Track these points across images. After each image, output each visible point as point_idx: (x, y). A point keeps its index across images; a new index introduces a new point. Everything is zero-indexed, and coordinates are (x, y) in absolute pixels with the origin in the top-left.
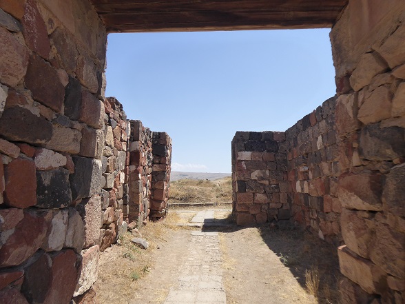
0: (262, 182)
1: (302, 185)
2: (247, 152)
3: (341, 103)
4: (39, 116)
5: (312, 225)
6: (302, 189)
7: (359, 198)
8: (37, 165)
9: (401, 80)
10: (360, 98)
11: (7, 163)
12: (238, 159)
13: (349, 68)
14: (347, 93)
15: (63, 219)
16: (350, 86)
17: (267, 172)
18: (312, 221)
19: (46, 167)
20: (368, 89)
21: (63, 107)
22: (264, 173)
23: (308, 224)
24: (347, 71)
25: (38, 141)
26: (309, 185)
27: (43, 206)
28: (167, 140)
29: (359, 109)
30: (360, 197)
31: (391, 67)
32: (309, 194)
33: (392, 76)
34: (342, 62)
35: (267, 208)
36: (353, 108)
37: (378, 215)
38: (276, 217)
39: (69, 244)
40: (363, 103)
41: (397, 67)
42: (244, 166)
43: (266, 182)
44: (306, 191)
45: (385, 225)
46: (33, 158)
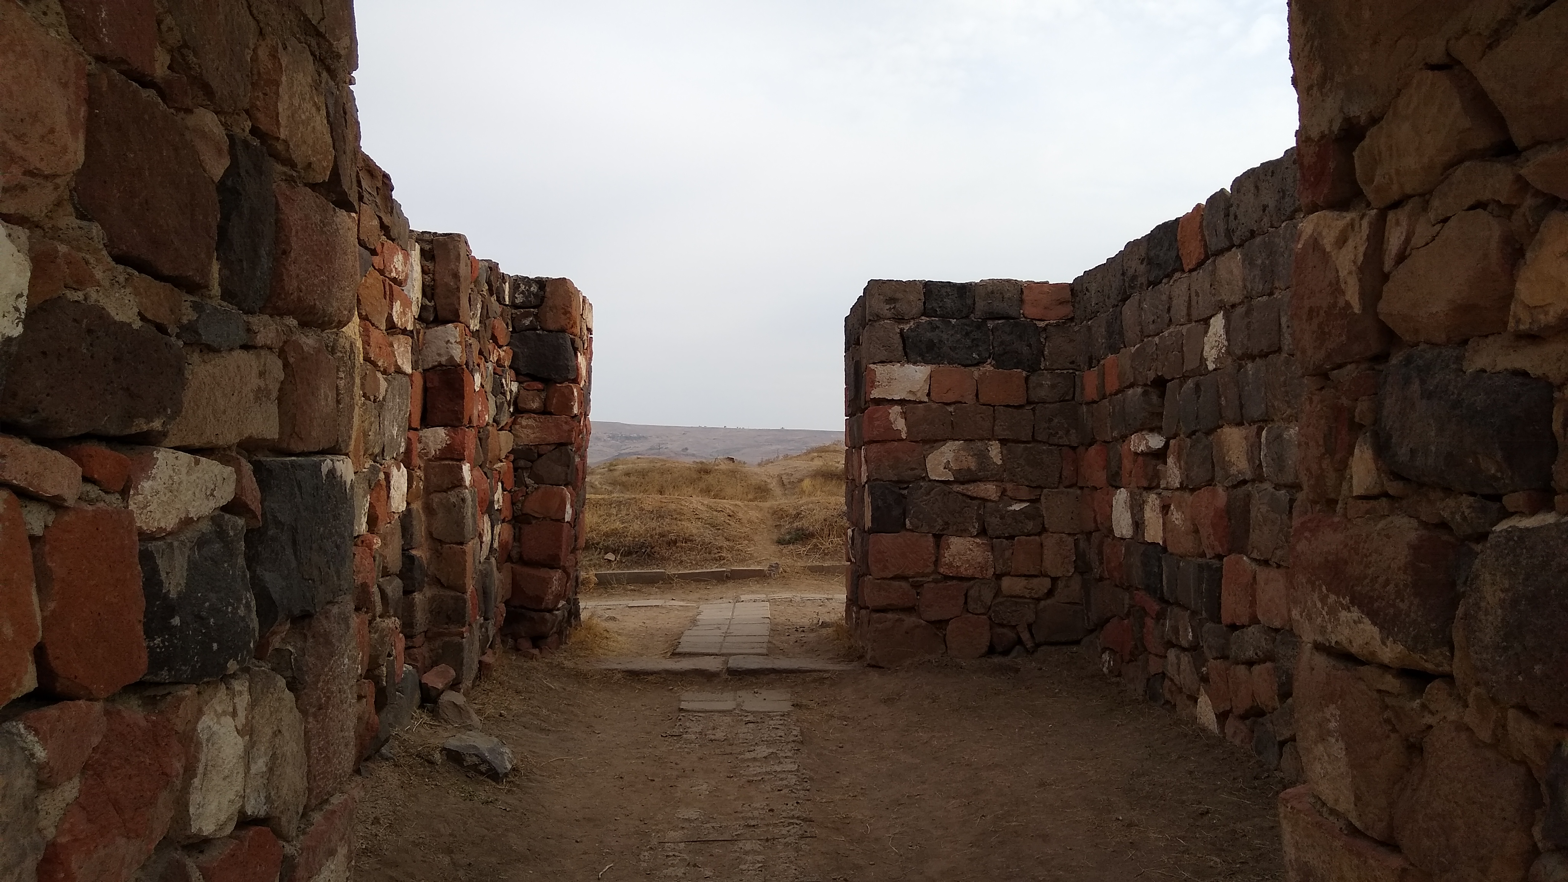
0: (972, 489)
1: (1137, 508)
2: (910, 368)
3: (1315, 244)
4: (137, 324)
5: (1171, 671)
6: (1138, 525)
7: (1366, 620)
8: (142, 522)
9: (1552, 203)
10: (1394, 240)
11: (38, 530)
12: (875, 394)
13: (1358, 110)
14: (1340, 205)
15: (234, 714)
16: (1354, 182)
17: (995, 451)
18: (1172, 654)
19: (170, 522)
20: (1425, 207)
21: (215, 267)
22: (982, 457)
23: (1154, 666)
24: (1347, 120)
25: (141, 425)
26: (1165, 509)
27: (164, 676)
28: (576, 314)
29: (1386, 277)
30: (1373, 616)
31: (1520, 141)
32: (1164, 549)
33: (1519, 178)
34: (1325, 78)
35: (987, 595)
36: (1361, 270)
37: (1435, 689)
38: (1025, 636)
39: (255, 807)
40: (1401, 258)
41: (1538, 143)
42: (900, 424)
43: (990, 490)
44: (1154, 533)
45: (1462, 727)
46: (124, 493)
